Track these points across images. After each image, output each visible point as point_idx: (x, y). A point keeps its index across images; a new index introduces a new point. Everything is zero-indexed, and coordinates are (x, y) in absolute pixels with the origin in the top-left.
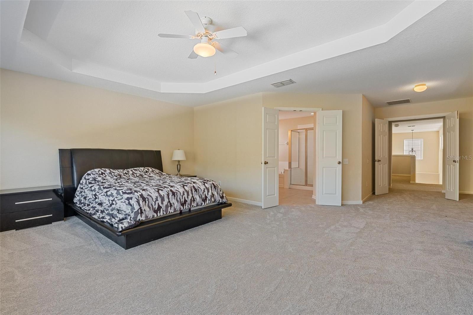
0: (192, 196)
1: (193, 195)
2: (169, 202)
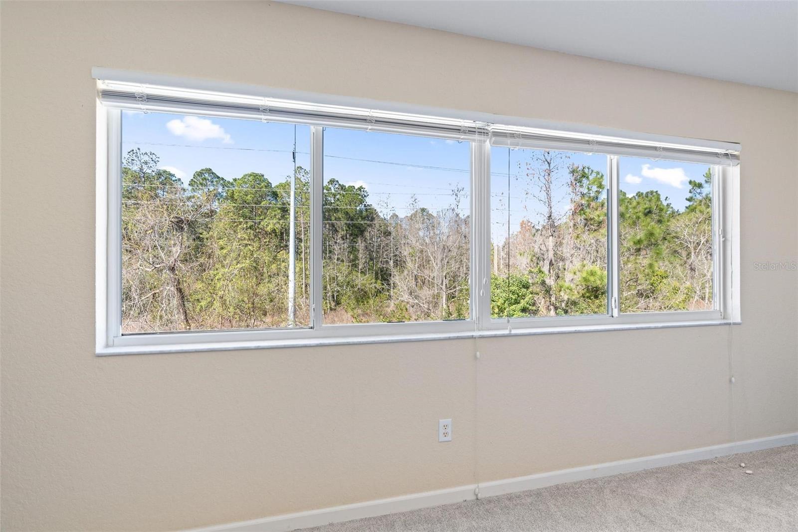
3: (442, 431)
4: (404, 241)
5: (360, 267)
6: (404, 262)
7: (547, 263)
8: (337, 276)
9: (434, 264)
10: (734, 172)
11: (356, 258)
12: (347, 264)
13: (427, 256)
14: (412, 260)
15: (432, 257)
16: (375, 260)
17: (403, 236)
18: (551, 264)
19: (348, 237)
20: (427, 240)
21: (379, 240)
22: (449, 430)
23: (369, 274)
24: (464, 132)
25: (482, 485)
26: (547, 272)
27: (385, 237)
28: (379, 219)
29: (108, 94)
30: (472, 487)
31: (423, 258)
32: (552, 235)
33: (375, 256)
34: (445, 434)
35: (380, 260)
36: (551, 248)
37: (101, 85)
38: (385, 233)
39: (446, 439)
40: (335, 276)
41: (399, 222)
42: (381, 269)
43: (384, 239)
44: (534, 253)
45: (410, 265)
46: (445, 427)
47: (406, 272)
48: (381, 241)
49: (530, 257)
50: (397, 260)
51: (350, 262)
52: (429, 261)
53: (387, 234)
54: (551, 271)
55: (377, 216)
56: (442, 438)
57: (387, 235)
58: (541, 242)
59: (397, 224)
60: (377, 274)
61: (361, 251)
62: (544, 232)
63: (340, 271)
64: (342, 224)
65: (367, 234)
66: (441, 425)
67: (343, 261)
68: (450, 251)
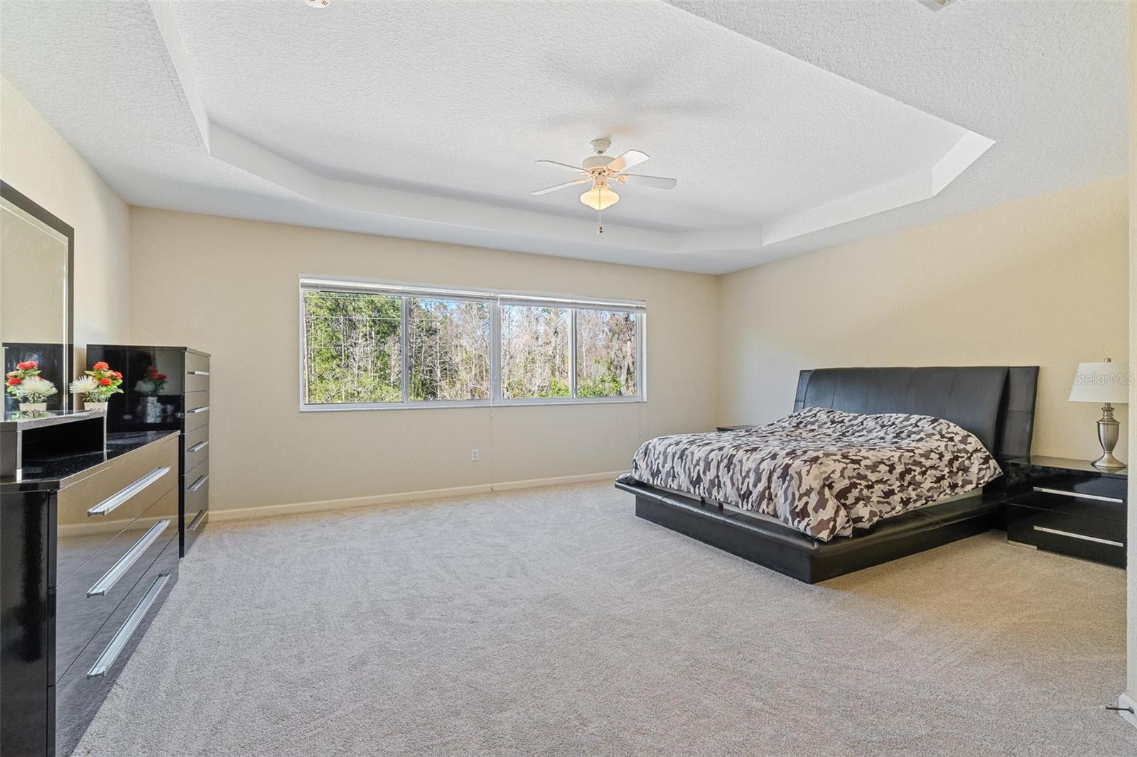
0: (715, 474)
1: (720, 474)
2: (673, 468)
3: (473, 455)
4: (456, 342)
5: (392, 379)
6: (456, 371)
7: (624, 371)
8: (358, 392)
10: (645, 316)
11: (386, 365)
12: (372, 374)
14: (466, 369)
16: (413, 369)
17: (455, 335)
18: (629, 372)
19: (373, 336)
21: (419, 340)
22: (477, 455)
23: (405, 388)
24: (485, 299)
25: (495, 484)
26: (624, 382)
27: (428, 337)
28: (420, 311)
29: (304, 286)
30: (489, 485)
32: (630, 340)
33: (413, 363)
34: (475, 457)
35: (422, 369)
36: (629, 354)
37: (301, 281)
38: (427, 331)
39: (475, 460)
40: (356, 392)
41: (449, 315)
42: (422, 382)
43: (427, 339)
44: (611, 360)
45: (463, 375)
46: (475, 453)
47: (458, 386)
48: (422, 342)
49: (607, 365)
50: (445, 369)
51: (376, 372)
53: (431, 332)
54: (629, 381)
55: (417, 306)
56: (473, 459)
57: (431, 334)
58: (617, 347)
59: (445, 317)
60: (416, 388)
62: (622, 336)
63: (361, 384)
64: (365, 318)
65: (402, 332)
66: (473, 453)
67: (366, 370)
68: (512, 357)
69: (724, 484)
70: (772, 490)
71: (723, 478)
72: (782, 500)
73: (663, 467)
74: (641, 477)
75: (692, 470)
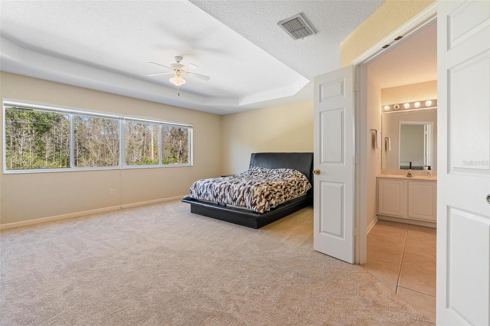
0: (223, 193)
1: (225, 193)
2: (207, 192)
3: (111, 192)
5: (46, 156)
7: (178, 153)
9: (112, 154)
10: (192, 130)
11: (42, 149)
12: (33, 154)
13: (107, 149)
15: (110, 150)
18: (180, 154)
19: (33, 132)
20: (107, 138)
22: (113, 192)
23: (55, 161)
26: (178, 158)
30: (120, 206)
31: (104, 149)
32: (181, 139)
34: (112, 193)
36: (180, 146)
39: (112, 194)
44: (172, 148)
46: (112, 191)
49: (170, 150)
51: (35, 152)
52: (108, 152)
56: (111, 194)
58: (175, 142)
60: (63, 161)
61: (48, 144)
63: (24, 159)
64: (27, 122)
65: (53, 131)
67: (28, 151)
69: (227, 196)
70: (244, 197)
71: (226, 194)
72: (248, 200)
73: (203, 192)
74: (193, 196)
75: (214, 192)
